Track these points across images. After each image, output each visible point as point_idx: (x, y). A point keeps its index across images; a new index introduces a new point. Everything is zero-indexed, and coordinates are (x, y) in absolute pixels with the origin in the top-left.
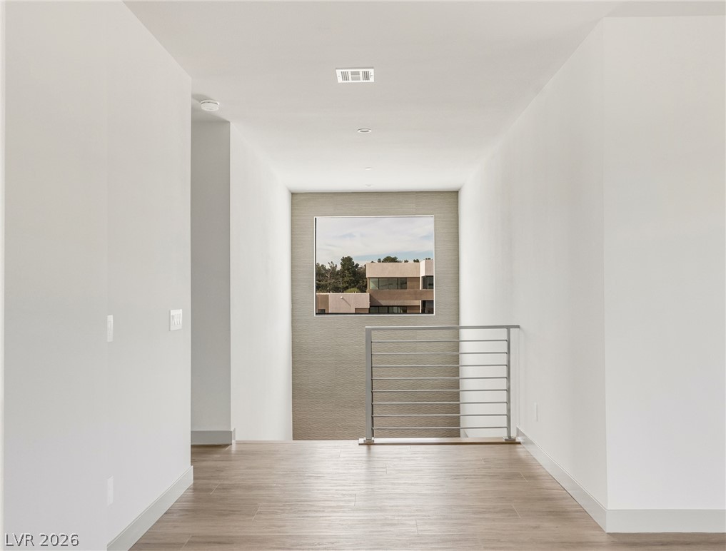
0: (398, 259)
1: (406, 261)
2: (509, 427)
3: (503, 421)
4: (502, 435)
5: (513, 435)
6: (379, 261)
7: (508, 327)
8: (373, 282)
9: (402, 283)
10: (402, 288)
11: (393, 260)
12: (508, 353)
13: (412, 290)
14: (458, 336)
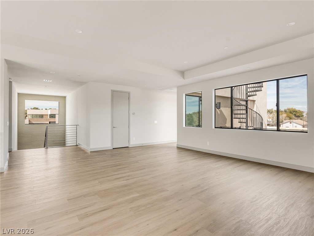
0: (39, 108)
1: (42, 109)
2: (76, 143)
3: (75, 142)
4: (75, 144)
5: (77, 144)
6: (31, 109)
7: (77, 125)
8: (30, 116)
9: (42, 116)
10: (41, 118)
11: (37, 109)
12: (77, 130)
13: (45, 118)
14: (65, 127)
